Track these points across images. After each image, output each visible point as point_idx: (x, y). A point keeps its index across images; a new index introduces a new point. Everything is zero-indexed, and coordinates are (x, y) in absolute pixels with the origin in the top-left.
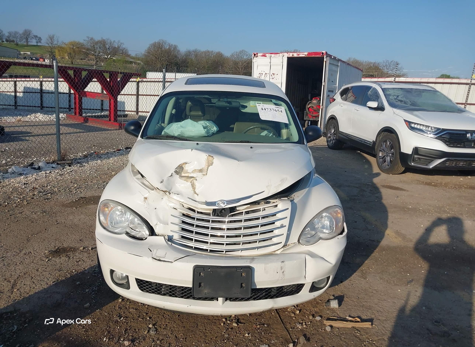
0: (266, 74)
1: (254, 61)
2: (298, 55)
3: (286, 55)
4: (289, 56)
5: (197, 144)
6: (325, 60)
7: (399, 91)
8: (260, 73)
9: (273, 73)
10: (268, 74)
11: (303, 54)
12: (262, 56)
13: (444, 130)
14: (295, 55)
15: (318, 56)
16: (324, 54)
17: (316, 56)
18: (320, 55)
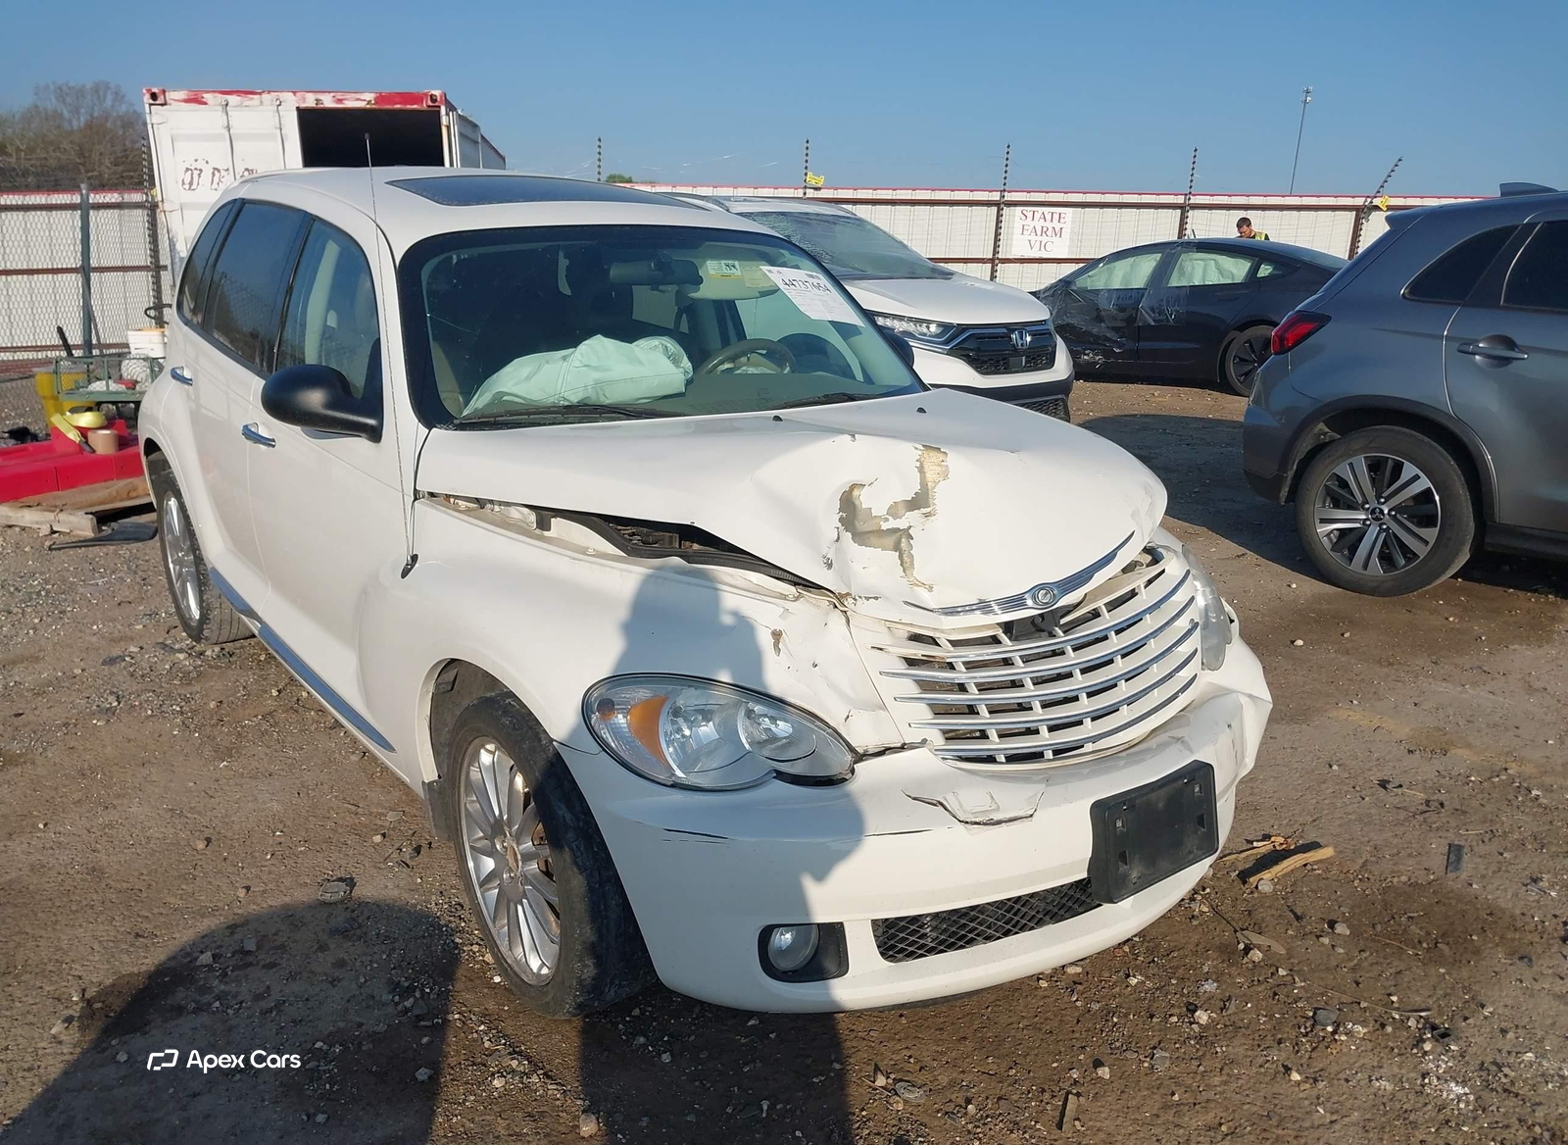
0: (219, 171)
1: (154, 121)
2: (340, 101)
3: (291, 103)
4: (303, 105)
5: (777, 418)
6: (444, 120)
7: (781, 221)
8: (188, 169)
9: (247, 169)
10: (228, 170)
11: (358, 99)
12: (187, 101)
13: (963, 328)
14: (328, 102)
15: (415, 106)
16: (439, 99)
17: (408, 106)
18: (425, 105)
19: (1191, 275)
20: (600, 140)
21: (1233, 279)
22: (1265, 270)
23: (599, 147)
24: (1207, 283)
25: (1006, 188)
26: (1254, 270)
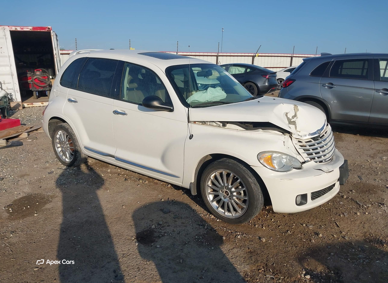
2: (22, 29)
3: (8, 29)
4: (11, 30)
6: (52, 34)
11: (27, 29)
14: (19, 29)
15: (44, 30)
16: (50, 29)
17: (42, 30)
18: (46, 30)
19: (232, 72)
20: (76, 39)
21: (242, 72)
22: (248, 70)
23: (76, 41)
24: (236, 73)
25: (178, 51)
26: (246, 70)
